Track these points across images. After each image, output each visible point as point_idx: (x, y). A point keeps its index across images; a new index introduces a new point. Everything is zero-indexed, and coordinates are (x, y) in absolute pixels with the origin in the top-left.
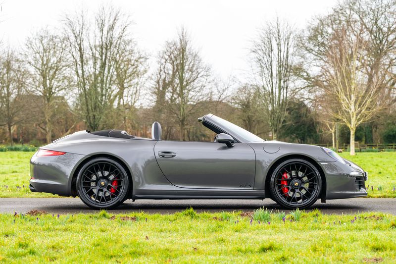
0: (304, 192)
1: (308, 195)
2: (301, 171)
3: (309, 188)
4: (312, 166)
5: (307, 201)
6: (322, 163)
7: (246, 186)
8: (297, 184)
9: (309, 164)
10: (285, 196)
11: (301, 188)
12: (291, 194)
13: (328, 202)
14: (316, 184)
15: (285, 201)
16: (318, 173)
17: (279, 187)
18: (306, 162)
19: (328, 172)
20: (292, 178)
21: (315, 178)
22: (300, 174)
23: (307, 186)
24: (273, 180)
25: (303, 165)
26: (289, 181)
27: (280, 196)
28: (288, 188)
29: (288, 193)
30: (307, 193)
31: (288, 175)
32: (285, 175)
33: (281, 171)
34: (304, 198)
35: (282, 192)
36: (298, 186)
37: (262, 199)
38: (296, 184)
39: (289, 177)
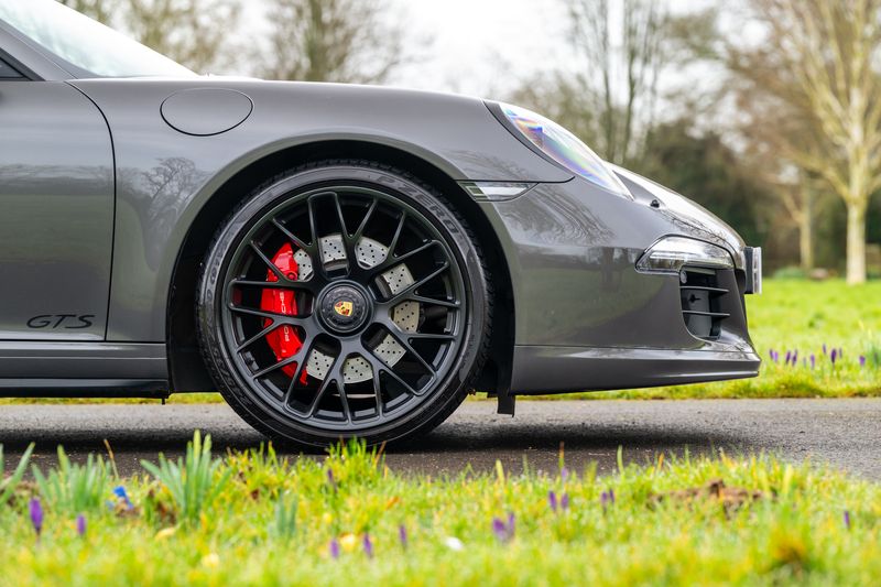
0: (390, 353)
1: (411, 371)
2: (369, 233)
3: (421, 328)
4: (432, 203)
5: (405, 406)
6: (488, 190)
7: (62, 320)
8: (348, 306)
9: (417, 192)
10: (281, 377)
11: (373, 335)
12: (319, 366)
13: (532, 411)
14: (453, 309)
15: (282, 406)
16: (465, 245)
17: (252, 325)
18: (398, 183)
19: (518, 235)
20: (322, 276)
21: (448, 272)
22: (372, 253)
23: (407, 322)
24: (213, 288)
25: (382, 203)
26: (304, 294)
27: (250, 379)
28: (300, 333)
29: (299, 357)
30: (407, 358)
31: (301, 258)
32: (282, 262)
33: (256, 237)
34: (390, 385)
35: (263, 353)
36: (355, 318)
37: (163, 396)
38: (345, 308)
39: (306, 270)
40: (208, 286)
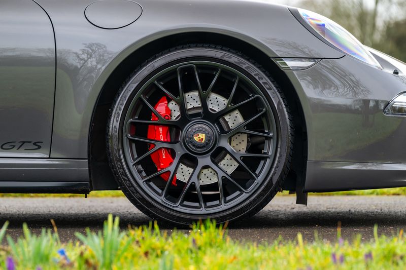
0: (229, 166)
1: (242, 178)
2: (216, 90)
3: (248, 151)
4: (255, 71)
5: (238, 199)
6: (291, 64)
7: (22, 144)
8: (202, 136)
9: (246, 64)
10: (160, 181)
11: (218, 154)
12: (184, 174)
13: (318, 202)
14: (269, 138)
15: (161, 199)
16: (276, 98)
17: (142, 148)
18: (234, 59)
19: (309, 91)
20: (186, 117)
21: (265, 115)
22: (217, 102)
23: (240, 146)
24: (117, 124)
25: (224, 71)
26: (174, 128)
27: (141, 182)
28: (172, 153)
29: (172, 168)
30: (240, 169)
31: (173, 106)
32: (161, 109)
33: (144, 93)
34: (228, 186)
35: (149, 166)
36: (207, 144)
37: (86, 192)
38: (200, 137)
39: (176, 114)
40: (114, 123)
